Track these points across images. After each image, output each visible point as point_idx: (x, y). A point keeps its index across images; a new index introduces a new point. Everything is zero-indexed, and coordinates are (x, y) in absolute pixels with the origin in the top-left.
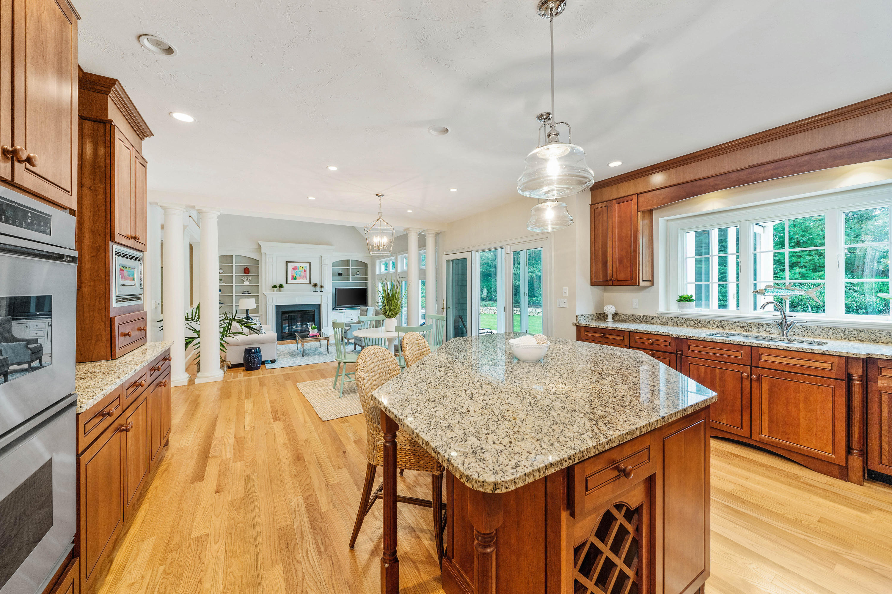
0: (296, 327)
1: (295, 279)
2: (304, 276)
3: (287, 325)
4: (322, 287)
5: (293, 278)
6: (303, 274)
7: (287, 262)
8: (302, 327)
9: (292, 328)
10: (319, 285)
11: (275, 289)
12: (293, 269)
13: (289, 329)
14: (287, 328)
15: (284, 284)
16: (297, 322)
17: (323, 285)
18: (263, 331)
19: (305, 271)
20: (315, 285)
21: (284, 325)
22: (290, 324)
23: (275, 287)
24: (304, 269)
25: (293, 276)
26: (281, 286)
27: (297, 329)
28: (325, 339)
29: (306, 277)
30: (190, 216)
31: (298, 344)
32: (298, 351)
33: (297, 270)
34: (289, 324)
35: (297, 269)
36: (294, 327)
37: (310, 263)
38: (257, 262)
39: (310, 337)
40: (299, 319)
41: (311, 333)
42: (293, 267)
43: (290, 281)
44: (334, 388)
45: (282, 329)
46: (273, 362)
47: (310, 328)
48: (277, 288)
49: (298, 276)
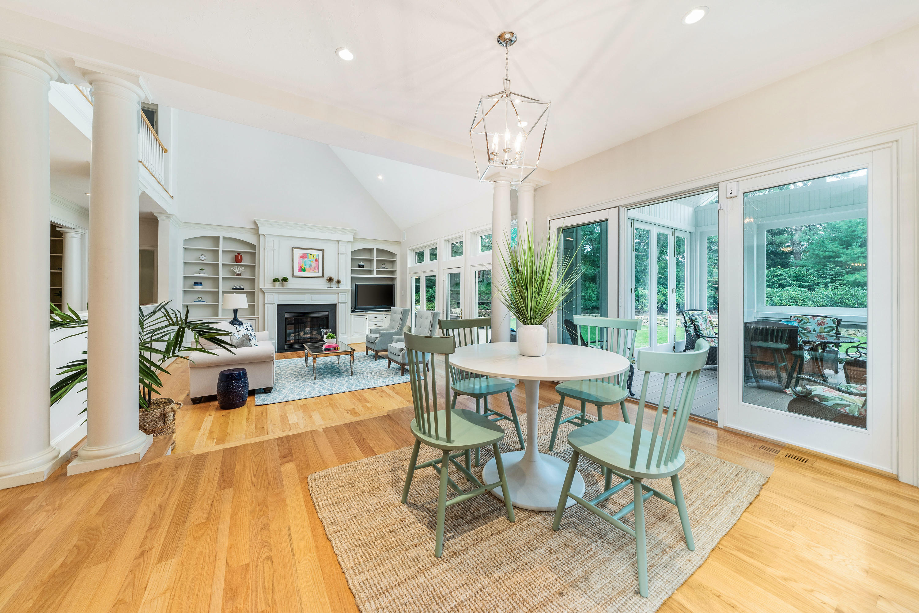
0: (304, 334)
1: (304, 270)
2: (315, 268)
3: (292, 331)
4: (338, 282)
5: (301, 269)
6: (314, 264)
7: (293, 248)
8: (311, 333)
9: (299, 335)
10: (335, 279)
11: (277, 283)
12: (301, 257)
13: (295, 336)
14: (293, 335)
15: (289, 276)
16: (305, 327)
17: (340, 279)
18: (253, 342)
19: (316, 260)
20: (330, 280)
21: (288, 331)
22: (297, 330)
23: (276, 280)
24: (315, 258)
25: (301, 267)
26: (285, 279)
27: (305, 336)
28: (345, 353)
29: (318, 269)
30: (140, 162)
31: (306, 359)
32: (307, 369)
33: (306, 259)
34: (295, 329)
35: (306, 257)
36: (302, 334)
37: (323, 250)
38: (253, 246)
39: (326, 350)
40: (309, 323)
41: (326, 344)
42: (301, 255)
43: (296, 273)
44: (405, 501)
45: (286, 335)
46: (267, 391)
47: (325, 336)
48: (279, 281)
49: (307, 267)
